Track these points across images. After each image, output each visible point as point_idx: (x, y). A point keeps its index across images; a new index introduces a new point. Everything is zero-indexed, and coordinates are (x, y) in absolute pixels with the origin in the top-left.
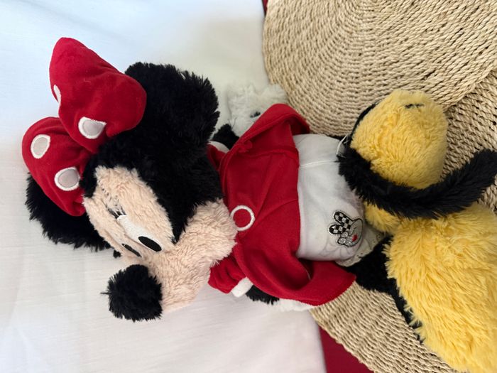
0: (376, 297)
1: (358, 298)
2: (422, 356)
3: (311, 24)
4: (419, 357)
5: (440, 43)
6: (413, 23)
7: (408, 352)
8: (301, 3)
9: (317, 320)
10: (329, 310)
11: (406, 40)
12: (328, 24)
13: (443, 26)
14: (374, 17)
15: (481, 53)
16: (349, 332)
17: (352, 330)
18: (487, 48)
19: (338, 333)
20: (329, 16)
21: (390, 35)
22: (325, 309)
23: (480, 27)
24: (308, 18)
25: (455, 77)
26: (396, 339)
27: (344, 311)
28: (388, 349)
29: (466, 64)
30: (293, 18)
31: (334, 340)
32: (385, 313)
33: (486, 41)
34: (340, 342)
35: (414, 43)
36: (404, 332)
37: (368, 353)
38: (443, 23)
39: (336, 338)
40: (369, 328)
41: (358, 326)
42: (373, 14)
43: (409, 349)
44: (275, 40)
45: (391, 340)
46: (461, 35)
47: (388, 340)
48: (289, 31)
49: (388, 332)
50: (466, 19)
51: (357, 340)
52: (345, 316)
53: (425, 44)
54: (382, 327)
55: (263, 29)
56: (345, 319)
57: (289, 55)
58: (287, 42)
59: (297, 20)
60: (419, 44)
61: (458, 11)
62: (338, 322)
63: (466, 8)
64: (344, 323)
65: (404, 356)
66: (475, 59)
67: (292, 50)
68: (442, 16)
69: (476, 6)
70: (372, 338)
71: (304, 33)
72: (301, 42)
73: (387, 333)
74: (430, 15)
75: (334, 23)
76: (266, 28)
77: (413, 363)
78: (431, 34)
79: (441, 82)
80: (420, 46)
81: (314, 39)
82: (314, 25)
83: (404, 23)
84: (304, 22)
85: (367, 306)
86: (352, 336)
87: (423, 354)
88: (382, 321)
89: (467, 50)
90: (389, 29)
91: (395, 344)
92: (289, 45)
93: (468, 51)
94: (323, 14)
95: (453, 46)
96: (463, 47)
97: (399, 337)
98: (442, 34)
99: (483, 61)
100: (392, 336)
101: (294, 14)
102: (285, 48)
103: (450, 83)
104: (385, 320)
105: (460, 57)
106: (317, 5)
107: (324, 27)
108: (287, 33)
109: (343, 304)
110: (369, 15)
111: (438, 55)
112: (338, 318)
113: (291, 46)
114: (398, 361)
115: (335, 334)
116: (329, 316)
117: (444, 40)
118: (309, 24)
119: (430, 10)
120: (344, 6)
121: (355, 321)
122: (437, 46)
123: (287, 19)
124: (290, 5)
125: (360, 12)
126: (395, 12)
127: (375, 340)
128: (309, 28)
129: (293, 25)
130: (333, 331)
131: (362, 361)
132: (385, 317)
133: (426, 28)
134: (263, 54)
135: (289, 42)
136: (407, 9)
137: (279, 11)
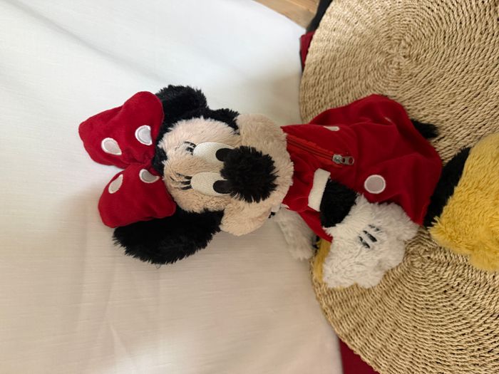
0: (391, 314)
1: (375, 315)
2: (429, 364)
3: (344, 84)
4: (427, 365)
5: (449, 116)
6: (429, 97)
7: (418, 360)
8: (335, 65)
9: (338, 333)
10: (349, 325)
11: (423, 109)
12: (359, 86)
13: (453, 103)
14: (398, 87)
15: (480, 128)
16: (366, 344)
17: (369, 342)
18: (484, 125)
19: (356, 345)
20: (359, 80)
21: (411, 103)
22: (346, 324)
23: (480, 108)
24: (341, 78)
25: (459, 143)
26: (407, 350)
27: (363, 326)
28: (401, 359)
29: (468, 135)
30: (327, 77)
31: (352, 351)
32: (399, 327)
33: (484, 120)
34: (358, 352)
35: (429, 113)
36: (414, 343)
37: (382, 362)
38: (453, 100)
39: (354, 349)
40: (385, 340)
41: (374, 339)
42: (397, 85)
43: (418, 358)
44: (310, 93)
45: (403, 350)
46: (465, 113)
47: (400, 350)
48: (323, 88)
49: (400, 343)
50: (470, 101)
51: (373, 351)
52: (363, 330)
53: (438, 115)
54: (395, 340)
55: (300, 82)
56: (363, 332)
57: (322, 106)
58: (321, 96)
59: (331, 78)
60: (433, 114)
61: (464, 94)
62: (357, 335)
63: (470, 92)
64: (361, 336)
65: (414, 364)
66: (476, 132)
67: (325, 103)
68: (452, 95)
69: (478, 92)
70: (386, 349)
71: (337, 90)
72: (333, 98)
73: (399, 345)
74: (443, 93)
75: (364, 87)
76: (303, 82)
77: (421, 369)
78: (443, 108)
79: (449, 146)
80: (434, 116)
81: (345, 96)
82: (346, 85)
83: (422, 96)
84: (337, 81)
85: (383, 321)
86: (369, 347)
87: (430, 362)
88: (395, 334)
89: (469, 124)
90: (409, 99)
91: (406, 354)
92: (323, 99)
93: (470, 126)
94: (355, 77)
95: (460, 120)
96: (467, 121)
97: (410, 348)
98: (451, 110)
99: (481, 134)
100: (404, 347)
101: (329, 73)
102: (319, 101)
103: (456, 148)
104: (398, 334)
105: (464, 129)
106: (349, 69)
107: (355, 88)
108: (321, 88)
109: (362, 320)
110: (393, 85)
111: (448, 125)
112: (357, 331)
113: (325, 100)
114: (409, 369)
115: (353, 345)
116: (349, 330)
117: (452, 114)
118: (342, 84)
119: (443, 89)
120: (372, 74)
121: (372, 335)
122: (447, 118)
123: (322, 77)
124: (326, 66)
125: (386, 81)
126: (415, 86)
127: (389, 351)
128: (341, 87)
129: (328, 82)
130: (353, 343)
131: (377, 370)
132: (398, 330)
133: (439, 102)
134: (299, 103)
135: (323, 96)
136: (425, 85)
137: (315, 69)
